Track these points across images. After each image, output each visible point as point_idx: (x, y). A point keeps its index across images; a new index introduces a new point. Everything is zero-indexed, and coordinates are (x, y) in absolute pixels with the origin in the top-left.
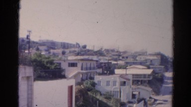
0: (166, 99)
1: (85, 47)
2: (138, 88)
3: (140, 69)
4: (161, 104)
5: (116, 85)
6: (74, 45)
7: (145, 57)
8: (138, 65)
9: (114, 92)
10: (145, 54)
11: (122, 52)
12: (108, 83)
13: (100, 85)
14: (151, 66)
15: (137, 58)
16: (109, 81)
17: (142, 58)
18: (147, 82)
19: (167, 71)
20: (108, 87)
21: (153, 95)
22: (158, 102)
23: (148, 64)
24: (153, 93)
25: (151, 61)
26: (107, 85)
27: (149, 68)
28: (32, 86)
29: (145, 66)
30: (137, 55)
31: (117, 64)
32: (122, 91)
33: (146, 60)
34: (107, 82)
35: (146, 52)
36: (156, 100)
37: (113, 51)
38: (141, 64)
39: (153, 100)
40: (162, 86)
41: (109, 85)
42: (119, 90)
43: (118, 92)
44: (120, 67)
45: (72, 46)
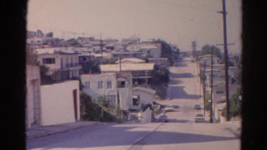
0: (177, 105)
1: (50, 35)
2: (137, 90)
3: (135, 63)
4: (172, 111)
5: (111, 87)
6: (35, 33)
7: (139, 46)
8: (131, 57)
9: (108, 96)
10: (138, 42)
11: (105, 41)
12: (100, 84)
13: (89, 88)
14: (150, 59)
15: (128, 48)
16: (102, 82)
17: (135, 49)
18: (147, 80)
19: (171, 65)
20: (100, 90)
21: (156, 99)
22: (166, 109)
23: (144, 55)
24: (157, 96)
25: (149, 51)
26: (99, 87)
27: (147, 61)
28: (39, 91)
29: (141, 59)
30: (127, 43)
31: (101, 57)
32: (120, 94)
33: (141, 51)
34: (99, 82)
35: (139, 39)
36: (162, 107)
37: (91, 39)
38: (135, 56)
39: (159, 107)
40: (167, 86)
41: (102, 87)
42: (116, 94)
43: (115, 96)
44: (106, 62)
45: (32, 34)
